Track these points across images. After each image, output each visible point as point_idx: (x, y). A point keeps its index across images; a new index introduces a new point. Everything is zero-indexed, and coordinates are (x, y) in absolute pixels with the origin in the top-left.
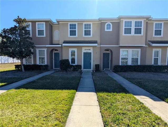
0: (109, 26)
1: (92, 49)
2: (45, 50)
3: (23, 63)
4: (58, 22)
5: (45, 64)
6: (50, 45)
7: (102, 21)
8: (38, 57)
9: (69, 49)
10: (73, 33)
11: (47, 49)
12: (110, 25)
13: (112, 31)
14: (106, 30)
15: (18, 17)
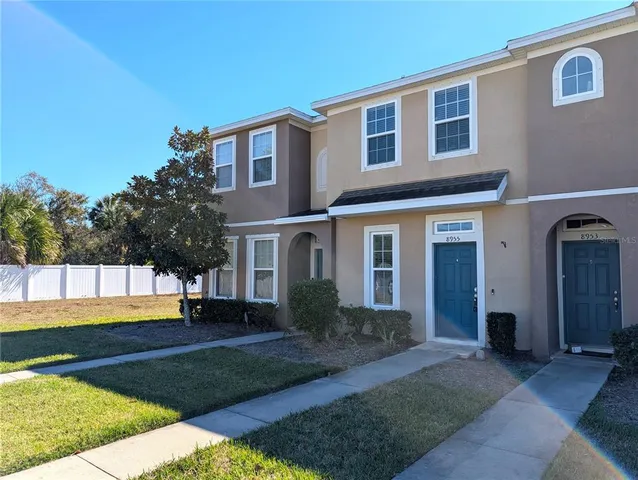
0: (578, 73)
1: (476, 219)
2: (275, 237)
3: (207, 292)
4: (322, 111)
5: (271, 301)
6: (290, 216)
7: (531, 55)
8: (253, 269)
9: (366, 228)
10: (381, 150)
11: (278, 235)
12: (585, 64)
13: (601, 95)
14: (559, 99)
15: (176, 128)
